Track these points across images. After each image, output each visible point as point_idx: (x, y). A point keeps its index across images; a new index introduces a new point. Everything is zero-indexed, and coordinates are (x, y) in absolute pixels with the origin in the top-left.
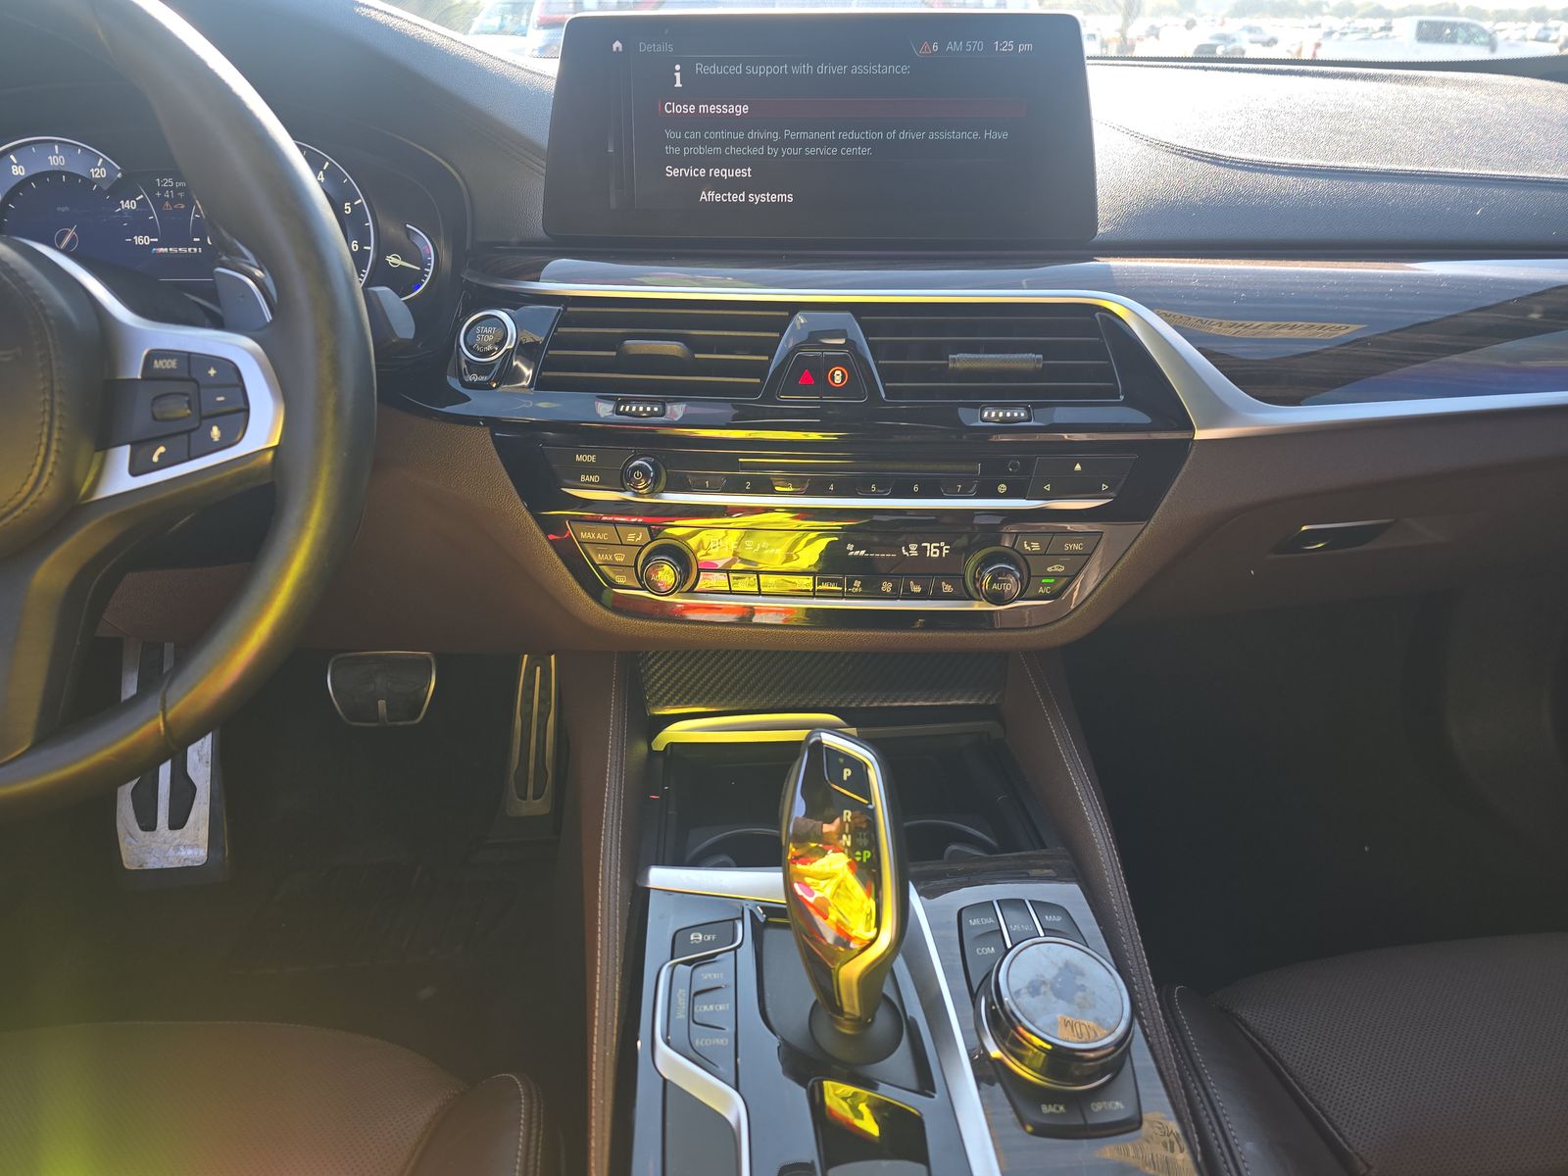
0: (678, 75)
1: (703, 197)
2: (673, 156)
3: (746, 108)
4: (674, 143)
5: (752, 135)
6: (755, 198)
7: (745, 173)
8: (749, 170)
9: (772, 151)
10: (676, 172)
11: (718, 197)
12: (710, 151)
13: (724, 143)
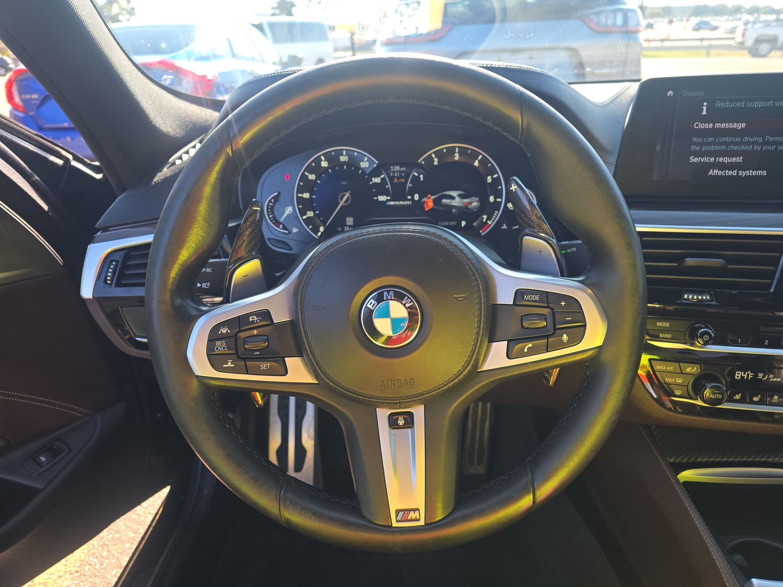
0: (705, 108)
1: (711, 172)
2: (695, 151)
3: (744, 125)
4: (697, 144)
5: (746, 139)
6: (742, 173)
7: (739, 159)
8: (741, 158)
9: (757, 148)
10: (696, 160)
11: (720, 173)
12: (718, 148)
13: (727, 144)
